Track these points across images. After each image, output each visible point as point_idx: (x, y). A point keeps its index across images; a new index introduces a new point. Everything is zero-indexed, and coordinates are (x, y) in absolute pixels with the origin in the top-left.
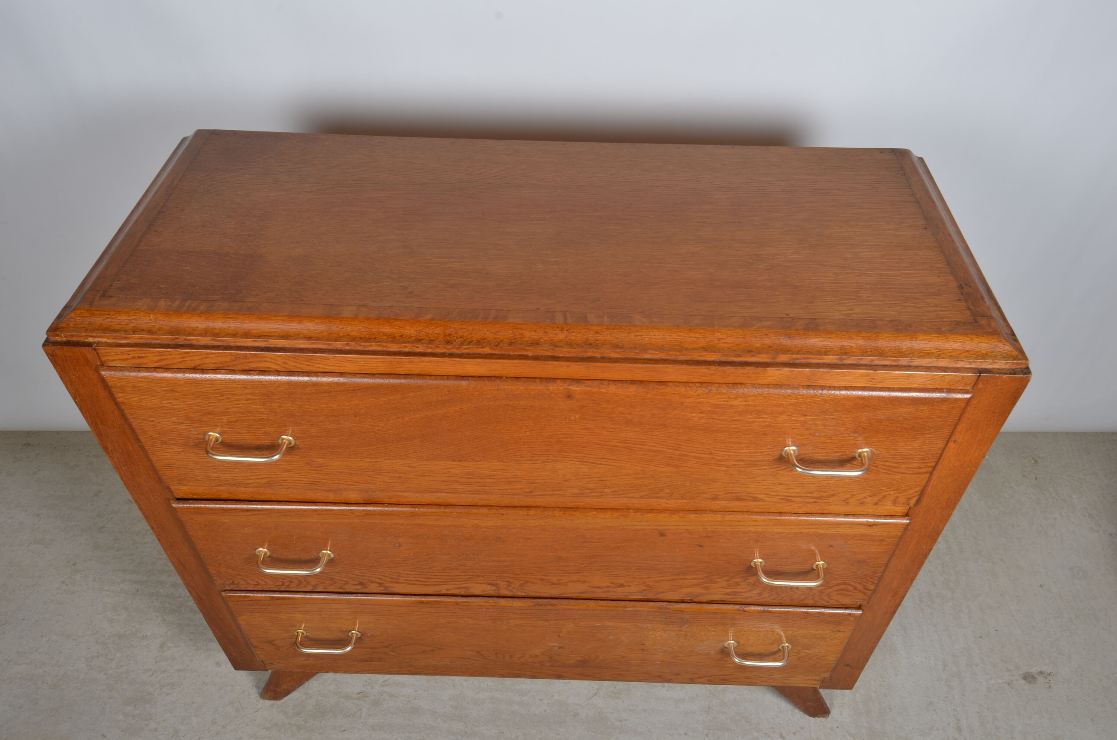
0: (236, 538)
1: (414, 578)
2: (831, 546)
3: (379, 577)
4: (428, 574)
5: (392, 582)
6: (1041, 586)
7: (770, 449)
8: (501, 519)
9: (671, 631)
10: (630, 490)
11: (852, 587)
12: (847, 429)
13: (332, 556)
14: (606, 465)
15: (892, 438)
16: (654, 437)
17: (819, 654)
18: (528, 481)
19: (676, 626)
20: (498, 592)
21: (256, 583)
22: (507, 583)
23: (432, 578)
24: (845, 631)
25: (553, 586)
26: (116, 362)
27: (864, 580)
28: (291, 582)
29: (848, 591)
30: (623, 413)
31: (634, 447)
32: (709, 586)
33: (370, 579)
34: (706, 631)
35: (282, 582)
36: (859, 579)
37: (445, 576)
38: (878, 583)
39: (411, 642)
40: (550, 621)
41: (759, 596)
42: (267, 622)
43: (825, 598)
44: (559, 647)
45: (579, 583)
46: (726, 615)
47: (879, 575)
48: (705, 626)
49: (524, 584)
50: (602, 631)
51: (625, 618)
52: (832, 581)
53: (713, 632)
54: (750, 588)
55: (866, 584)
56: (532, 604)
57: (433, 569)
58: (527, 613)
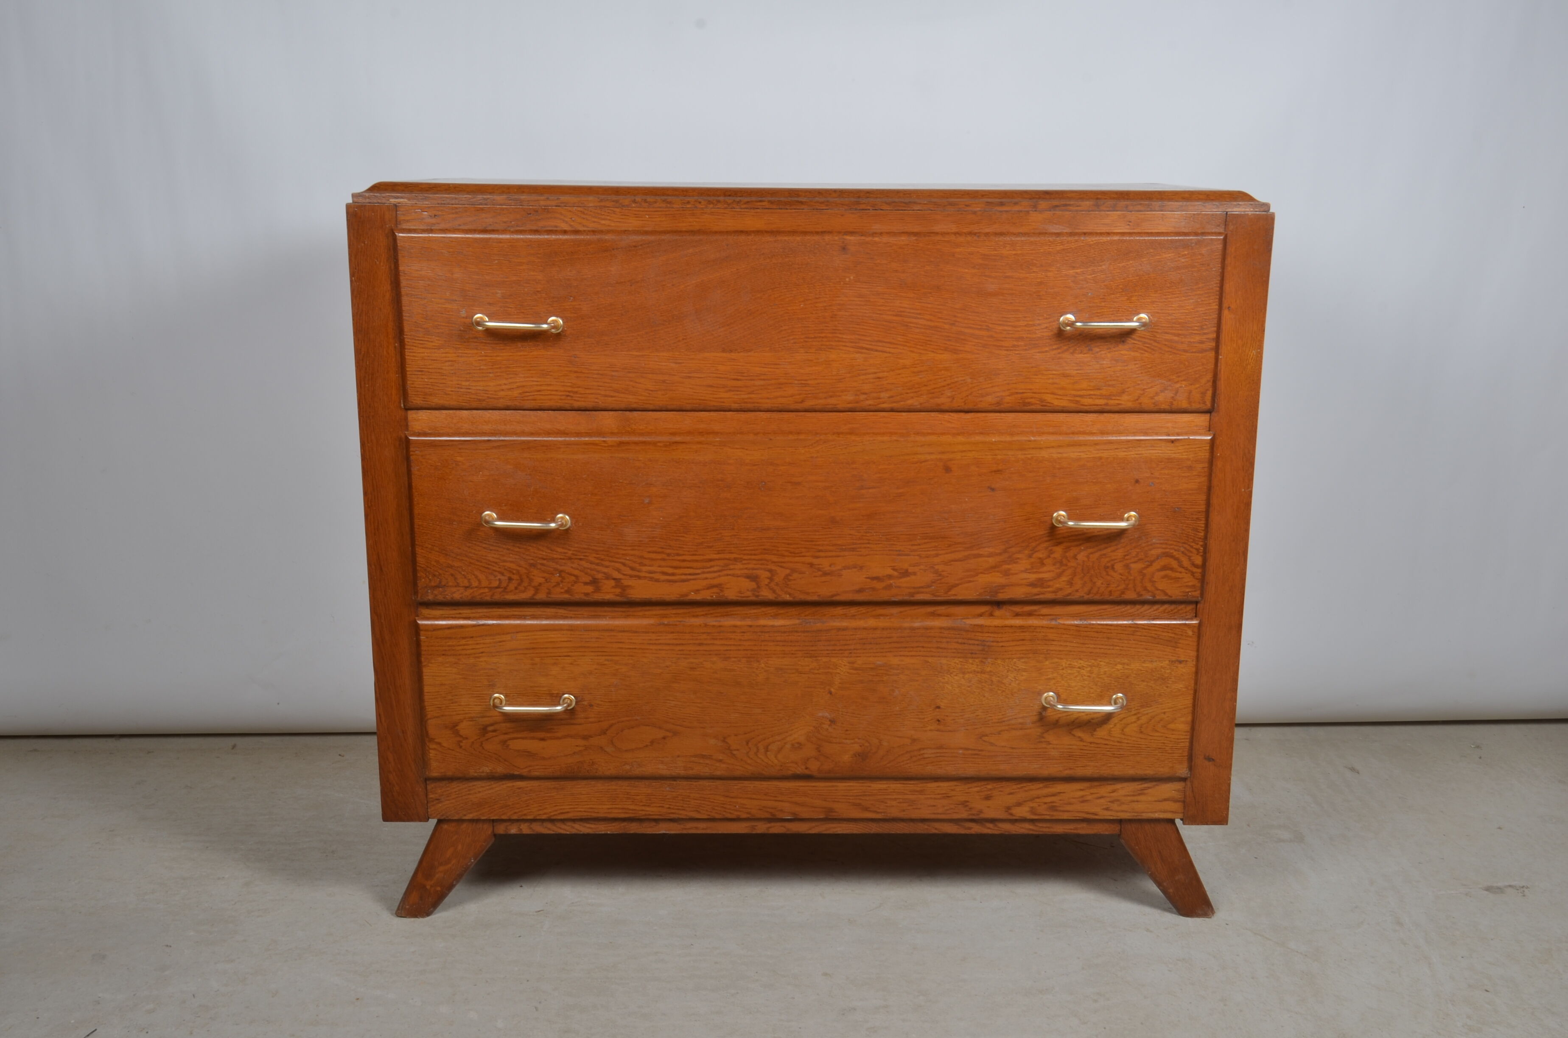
0: (465, 492)
1: (660, 566)
2: (1137, 481)
3: (617, 565)
4: (676, 558)
5: (631, 576)
6: (1500, 828)
7: (1047, 319)
8: (769, 448)
9: (970, 672)
10: (907, 393)
12: (1117, 286)
13: (569, 524)
14: (882, 351)
15: (1165, 297)
16: (930, 306)
17: (1163, 716)
18: (800, 382)
19: (976, 660)
20: (757, 594)
21: (467, 584)
22: (768, 574)
23: (680, 568)
24: (1187, 661)
25: (824, 579)
26: (410, 223)
27: (1188, 547)
29: (1172, 569)
30: (896, 271)
31: (910, 323)
32: (1009, 569)
33: (605, 570)
34: (1015, 670)
35: (500, 580)
36: (1181, 545)
37: (697, 561)
38: (1205, 552)
39: (638, 718)
40: (820, 658)
41: (1071, 588)
42: (460, 677)
43: (1149, 586)
44: (830, 721)
45: (855, 570)
46: (1037, 632)
47: (1202, 534)
48: (1013, 659)
49: (789, 575)
50: (885, 678)
51: (912, 647)
52: (1150, 550)
53: (1024, 673)
54: (1058, 571)
55: (1191, 554)
56: (797, 622)
57: (683, 548)
58: (791, 642)
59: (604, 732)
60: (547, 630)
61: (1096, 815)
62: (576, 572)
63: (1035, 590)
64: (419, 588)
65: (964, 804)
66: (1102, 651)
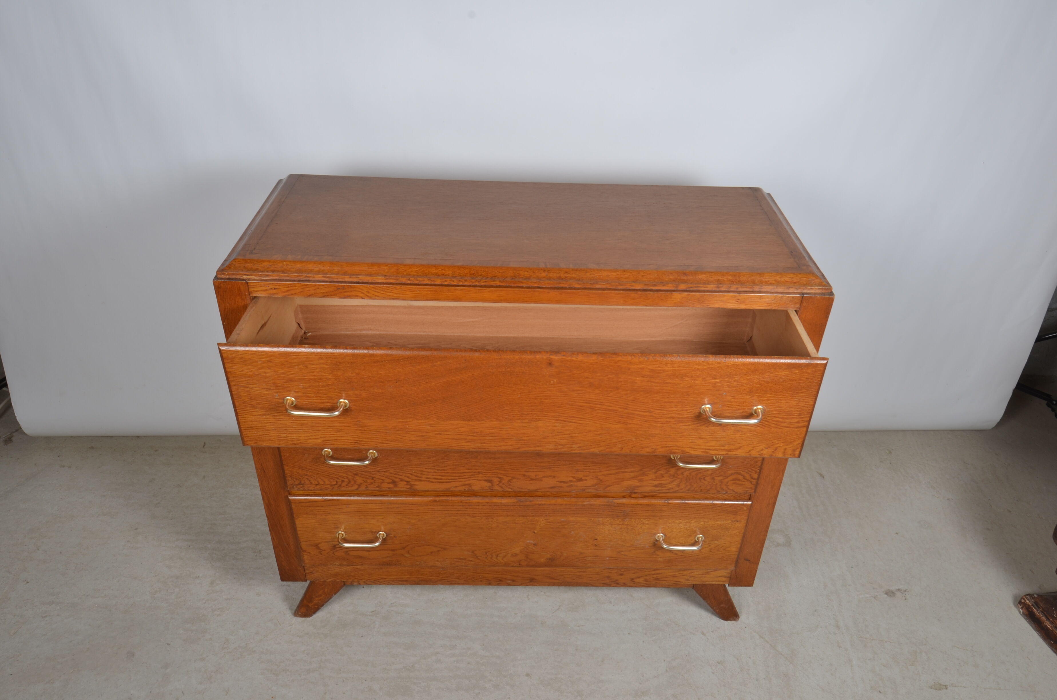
1: (433, 475)
3: (407, 475)
4: (443, 471)
5: (416, 480)
6: (897, 533)
9: (616, 525)
11: (742, 477)
13: (376, 455)
17: (724, 545)
19: (620, 519)
20: (492, 488)
21: (317, 483)
22: (499, 480)
23: (445, 476)
24: (741, 521)
25: (531, 482)
26: (258, 293)
27: (750, 470)
28: (343, 481)
29: (739, 480)
33: (400, 477)
34: (642, 524)
35: (336, 481)
36: (746, 469)
37: (456, 473)
38: (760, 472)
39: (423, 542)
40: (528, 517)
41: (678, 488)
42: (318, 524)
43: (724, 487)
44: (534, 544)
45: (550, 478)
46: (656, 507)
47: (760, 464)
48: (640, 519)
49: (511, 480)
50: (566, 527)
51: (583, 513)
52: (728, 471)
53: (647, 525)
54: (671, 480)
55: (751, 473)
56: (516, 500)
57: (446, 467)
58: (512, 510)
59: (404, 548)
60: (367, 503)
61: (681, 582)
62: (382, 478)
63: (657, 489)
64: (288, 485)
65: (608, 577)
66: (693, 516)
